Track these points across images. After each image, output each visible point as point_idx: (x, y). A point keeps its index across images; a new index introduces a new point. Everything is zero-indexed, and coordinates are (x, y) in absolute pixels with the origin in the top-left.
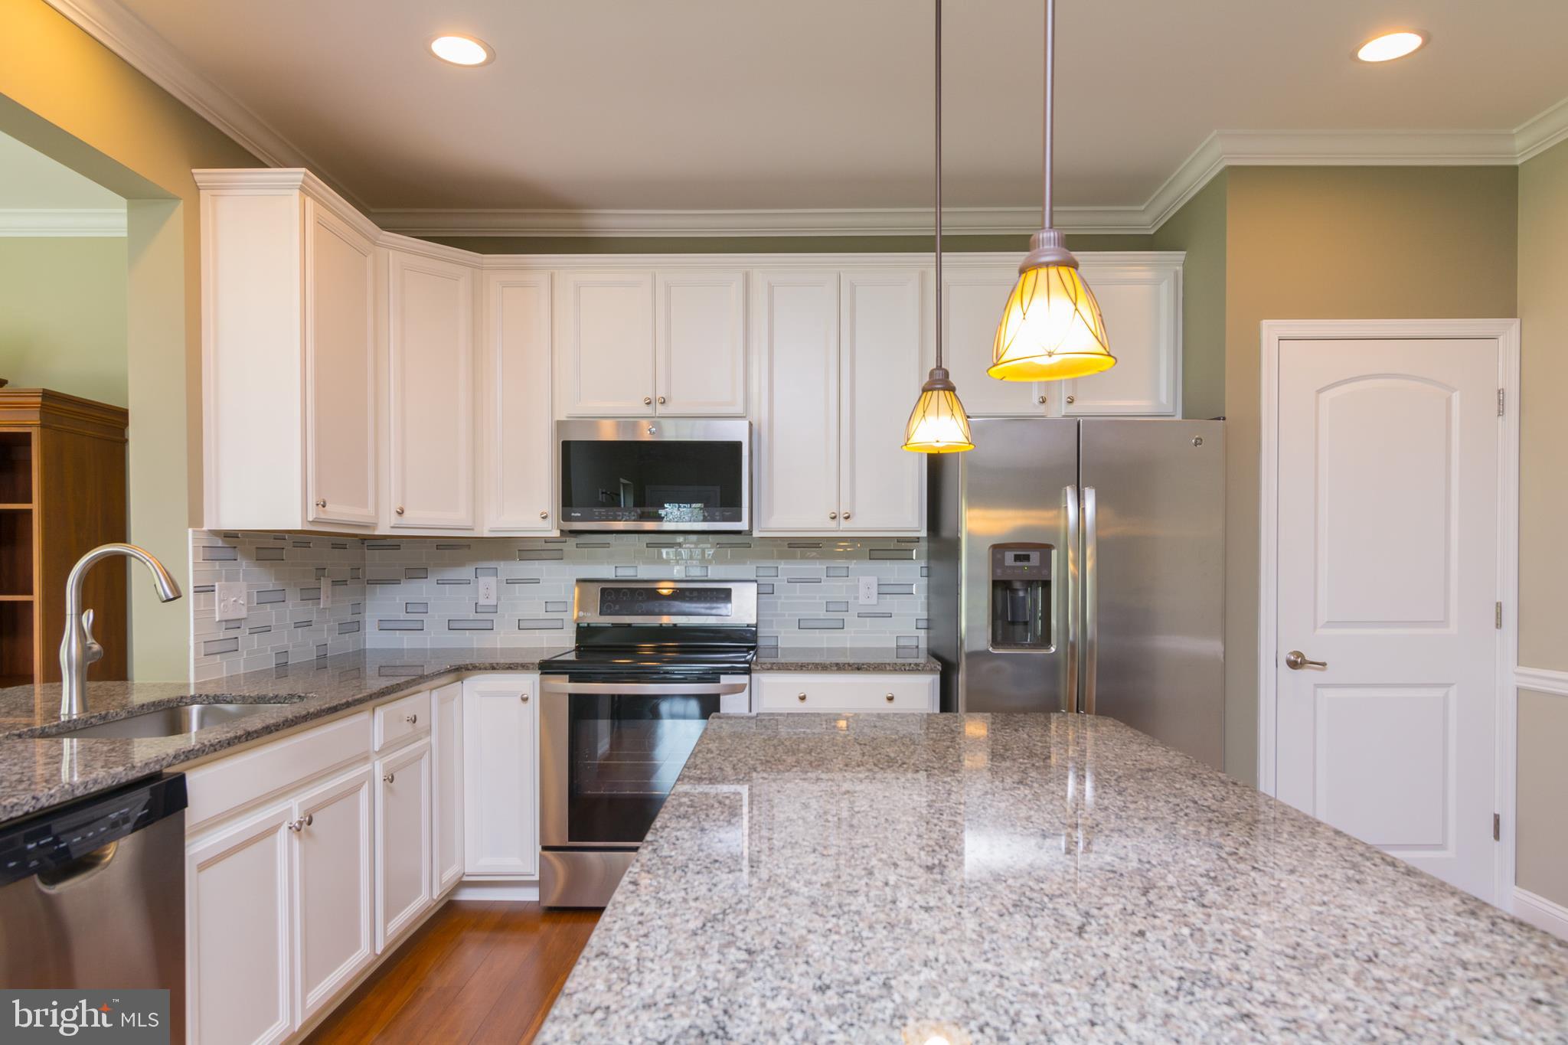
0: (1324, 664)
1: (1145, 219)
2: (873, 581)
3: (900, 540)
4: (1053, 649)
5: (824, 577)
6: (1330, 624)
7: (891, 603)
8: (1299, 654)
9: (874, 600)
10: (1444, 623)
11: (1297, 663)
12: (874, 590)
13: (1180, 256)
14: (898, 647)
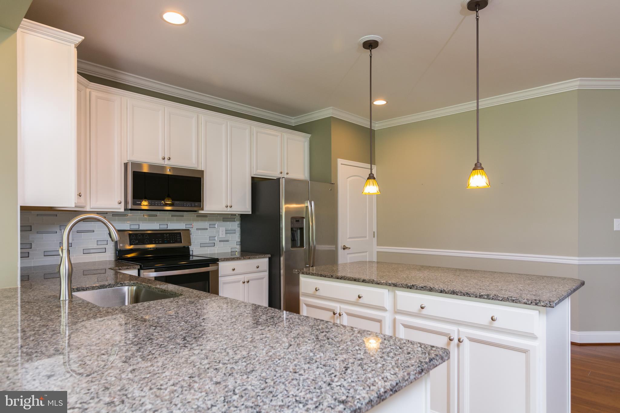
0: (350, 248)
1: (293, 121)
2: (224, 229)
3: (232, 215)
4: (305, 247)
5: (208, 228)
6: (350, 238)
7: (229, 237)
8: (344, 246)
9: (224, 236)
10: (366, 237)
11: (344, 248)
12: (224, 232)
13: (309, 135)
14: (231, 252)
